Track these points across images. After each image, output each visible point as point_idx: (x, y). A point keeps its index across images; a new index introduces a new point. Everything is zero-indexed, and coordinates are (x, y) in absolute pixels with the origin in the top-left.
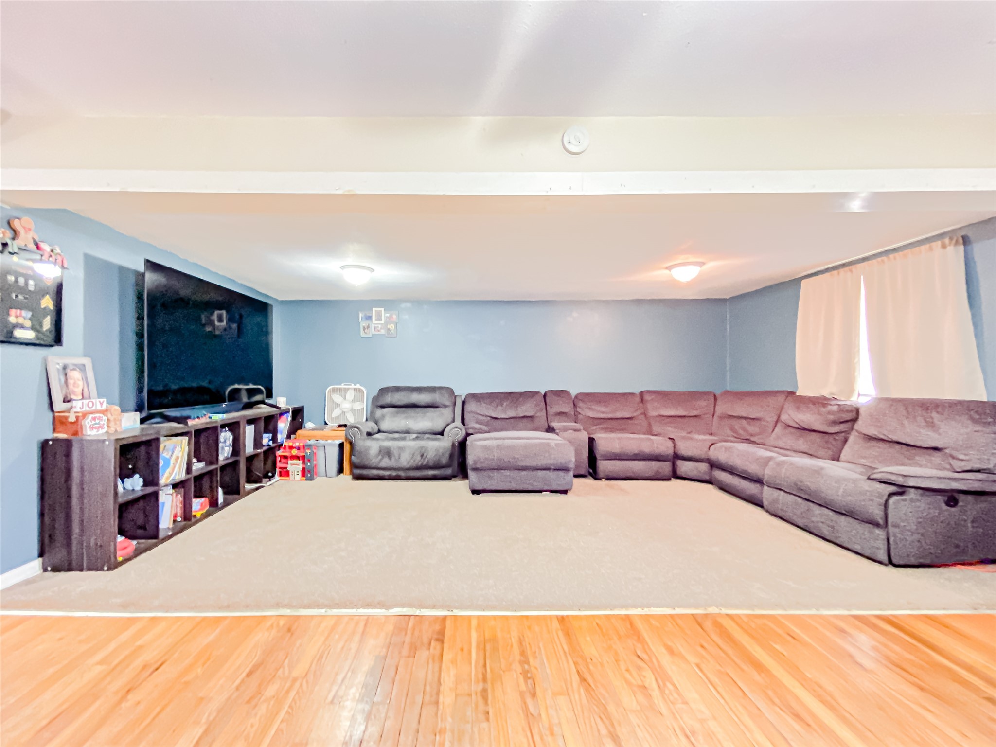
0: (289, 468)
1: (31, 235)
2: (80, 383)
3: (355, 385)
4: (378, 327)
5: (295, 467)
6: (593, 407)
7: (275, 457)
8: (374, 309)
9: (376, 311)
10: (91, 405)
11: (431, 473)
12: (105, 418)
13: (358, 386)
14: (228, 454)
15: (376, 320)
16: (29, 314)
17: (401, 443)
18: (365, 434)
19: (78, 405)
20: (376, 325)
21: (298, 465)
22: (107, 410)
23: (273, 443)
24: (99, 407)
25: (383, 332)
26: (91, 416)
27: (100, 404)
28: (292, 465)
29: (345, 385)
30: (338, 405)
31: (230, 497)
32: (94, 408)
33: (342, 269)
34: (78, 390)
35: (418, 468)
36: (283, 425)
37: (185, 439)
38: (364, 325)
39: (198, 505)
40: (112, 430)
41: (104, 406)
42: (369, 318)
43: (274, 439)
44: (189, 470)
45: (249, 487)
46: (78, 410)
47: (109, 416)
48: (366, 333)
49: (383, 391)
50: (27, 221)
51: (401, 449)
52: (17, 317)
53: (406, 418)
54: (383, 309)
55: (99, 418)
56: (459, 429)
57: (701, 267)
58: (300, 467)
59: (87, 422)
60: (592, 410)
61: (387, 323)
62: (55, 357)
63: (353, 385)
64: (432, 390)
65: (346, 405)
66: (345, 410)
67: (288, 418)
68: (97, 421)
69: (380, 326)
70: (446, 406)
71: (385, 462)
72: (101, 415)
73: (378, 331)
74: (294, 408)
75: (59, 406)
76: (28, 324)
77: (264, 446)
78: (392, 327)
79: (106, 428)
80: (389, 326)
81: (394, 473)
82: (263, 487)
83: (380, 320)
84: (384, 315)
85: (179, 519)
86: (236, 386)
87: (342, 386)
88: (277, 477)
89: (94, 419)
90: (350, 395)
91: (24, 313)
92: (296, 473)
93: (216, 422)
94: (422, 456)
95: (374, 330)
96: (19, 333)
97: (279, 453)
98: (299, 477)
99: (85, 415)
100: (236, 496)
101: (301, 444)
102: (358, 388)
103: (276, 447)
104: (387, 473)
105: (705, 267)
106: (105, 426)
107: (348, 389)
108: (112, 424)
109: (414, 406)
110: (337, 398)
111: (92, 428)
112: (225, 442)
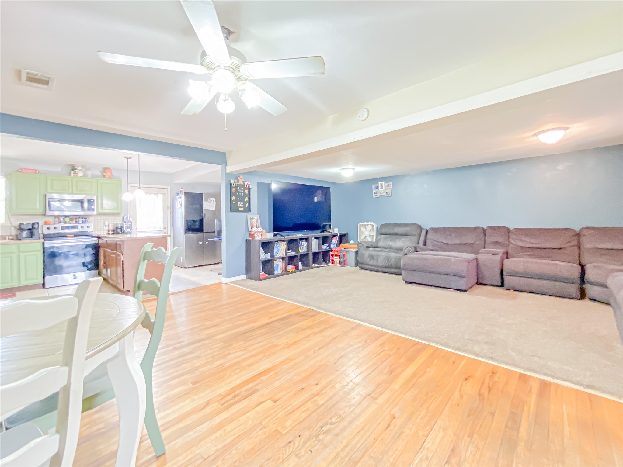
0: (335, 260)
1: (242, 180)
2: (256, 223)
3: (371, 223)
4: (382, 192)
5: (337, 260)
6: (523, 239)
7: (330, 254)
8: (379, 183)
9: (380, 183)
10: (257, 230)
11: (394, 270)
12: (261, 234)
13: (372, 223)
14: (305, 250)
15: (381, 188)
16: (242, 203)
17: (379, 253)
18: (365, 247)
19: (254, 230)
20: (381, 191)
21: (338, 259)
22: (262, 231)
23: (329, 248)
24: (260, 230)
25: (384, 194)
26: (257, 233)
27: (261, 229)
28: (336, 259)
29: (367, 223)
30: (363, 233)
31: (305, 267)
32: (258, 231)
33: (341, 170)
34: (255, 225)
35: (386, 267)
36: (335, 241)
37: (285, 243)
38: (375, 191)
39: (290, 268)
40: (263, 238)
41: (262, 230)
42: (377, 187)
43: (329, 246)
44: (286, 254)
45: (314, 265)
46: (254, 231)
47: (262, 233)
48: (376, 196)
49: (383, 226)
50: (241, 177)
51: (378, 256)
52: (239, 204)
53: (391, 241)
54: (383, 182)
55: (259, 234)
56: (411, 248)
57: (565, 131)
58: (339, 260)
59: (256, 235)
60: (521, 240)
61: (386, 189)
62: (249, 215)
63: (370, 222)
64: (407, 225)
65: (367, 233)
66: (367, 236)
67: (337, 238)
68: (258, 235)
69: (383, 191)
70: (414, 235)
71: (371, 262)
72: (260, 233)
73: (382, 194)
74: (340, 234)
75: (250, 230)
76: (242, 206)
77: (322, 249)
78: (389, 191)
79: (261, 237)
80: (387, 191)
81: (376, 268)
82: (322, 266)
83: (382, 188)
84: (385, 185)
85: (284, 271)
86: (325, 224)
87: (365, 223)
88: (330, 264)
89: (257, 234)
90: (369, 228)
91: (241, 203)
92: (337, 263)
93: (297, 237)
94: (388, 260)
95: (380, 194)
96: (240, 209)
97: (331, 253)
98: (338, 265)
99: (255, 233)
100: (308, 268)
101: (339, 250)
102: (372, 224)
103: (329, 250)
104: (372, 268)
105: (568, 131)
106: (261, 236)
107: (367, 225)
108: (263, 236)
109: (396, 234)
110: (363, 229)
111: (257, 237)
112: (303, 245)
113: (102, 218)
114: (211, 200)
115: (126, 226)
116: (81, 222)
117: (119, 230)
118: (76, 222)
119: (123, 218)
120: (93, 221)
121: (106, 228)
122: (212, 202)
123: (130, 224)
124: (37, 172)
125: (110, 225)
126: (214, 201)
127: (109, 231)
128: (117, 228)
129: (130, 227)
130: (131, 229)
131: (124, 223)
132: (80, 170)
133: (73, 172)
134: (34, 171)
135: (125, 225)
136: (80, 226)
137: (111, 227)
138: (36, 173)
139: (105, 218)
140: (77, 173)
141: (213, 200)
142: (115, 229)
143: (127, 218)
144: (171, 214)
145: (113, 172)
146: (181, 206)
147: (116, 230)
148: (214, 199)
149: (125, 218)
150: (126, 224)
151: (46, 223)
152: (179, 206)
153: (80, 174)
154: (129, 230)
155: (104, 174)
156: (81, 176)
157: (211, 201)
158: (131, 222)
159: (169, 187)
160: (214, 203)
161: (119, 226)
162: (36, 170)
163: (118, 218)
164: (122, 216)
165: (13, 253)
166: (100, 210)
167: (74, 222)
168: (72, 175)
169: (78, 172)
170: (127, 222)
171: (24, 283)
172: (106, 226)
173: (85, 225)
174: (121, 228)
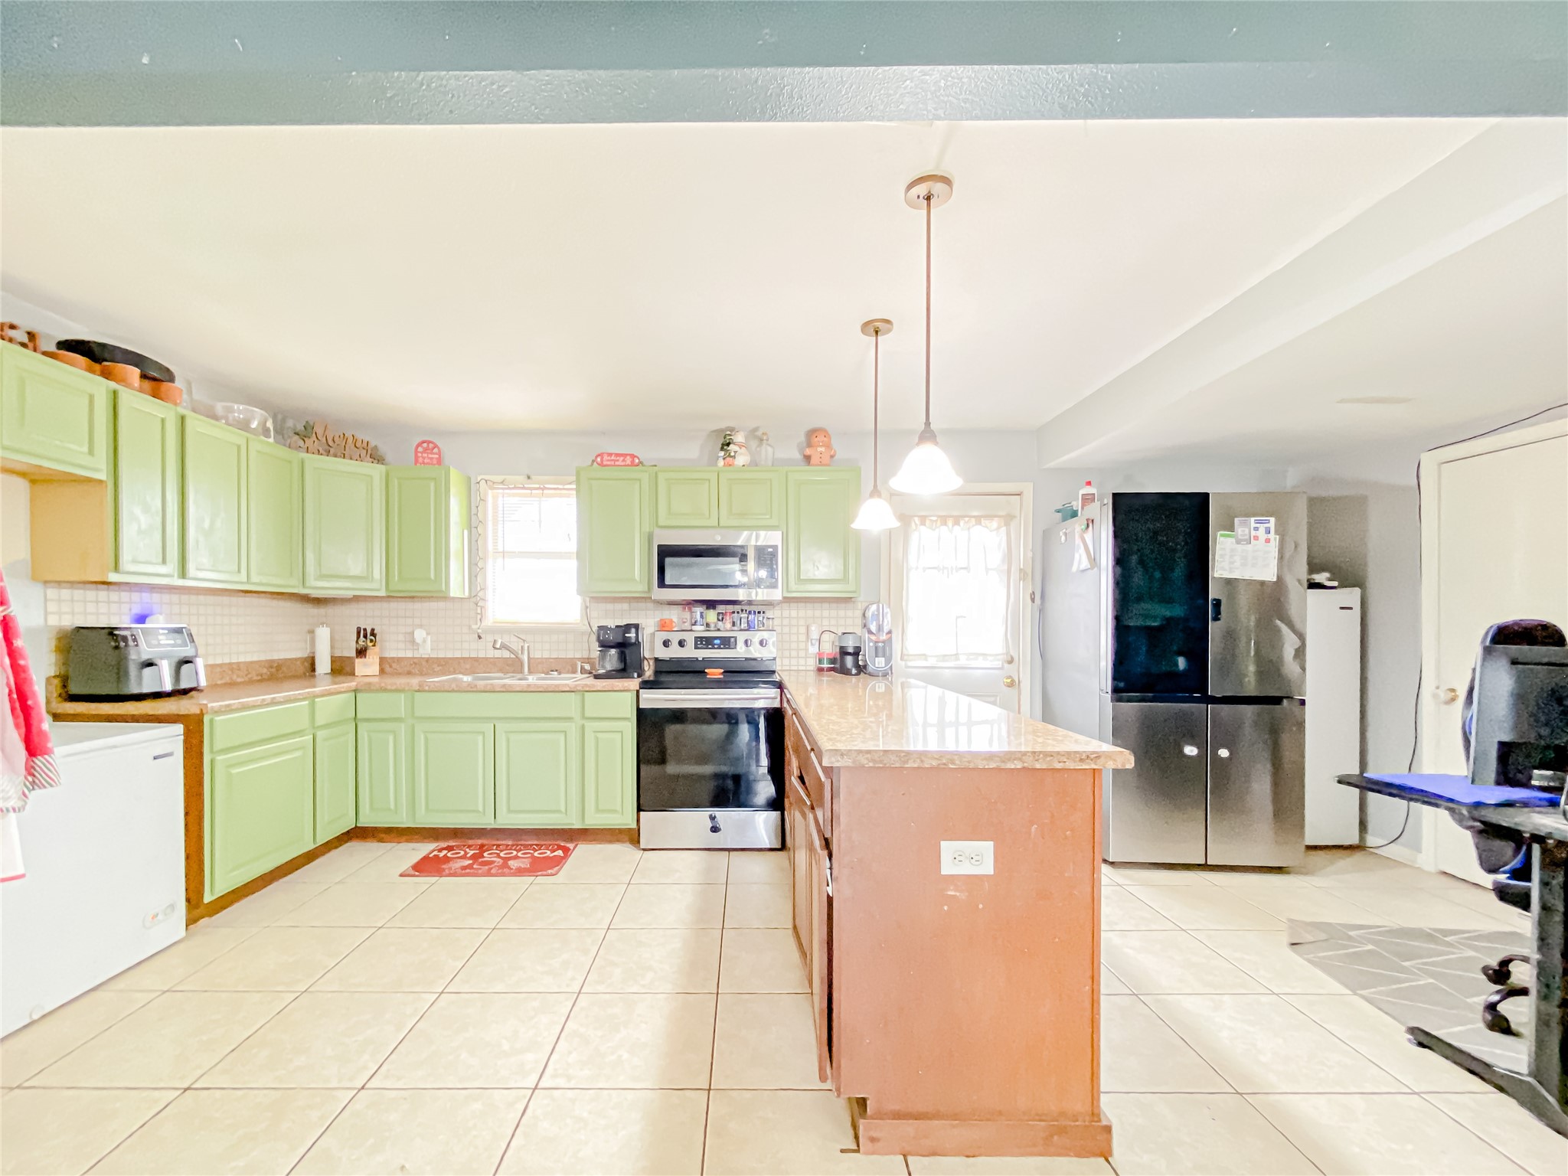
113: (802, 613)
114: (1253, 525)
115: (871, 644)
116: (744, 626)
117: (849, 661)
118: (734, 624)
119: (864, 615)
120: (777, 622)
121: (813, 650)
122: (1256, 538)
123: (884, 637)
124: (637, 461)
125: (826, 637)
126: (1268, 531)
127: (821, 661)
128: (844, 652)
129: (883, 649)
130: (888, 660)
131: (867, 635)
132: (741, 446)
133: (722, 454)
134: (628, 460)
135: (870, 640)
136: (741, 637)
137: (829, 649)
138: (633, 464)
139: (810, 613)
140: (734, 457)
141: (1262, 527)
142: (838, 656)
143: (876, 616)
144: (1033, 600)
145: (835, 443)
146: (1094, 562)
147: (839, 661)
148: (1272, 520)
149: (869, 614)
150: (873, 638)
151: (664, 626)
152: (1081, 560)
153: (742, 459)
154: (880, 662)
155: (808, 452)
156: (744, 466)
157: (1253, 533)
158: (890, 632)
159: (1028, 489)
160: (1268, 541)
161: (850, 644)
162: (633, 456)
163: (850, 613)
164: (860, 606)
165: (569, 719)
166: (793, 586)
167: (728, 626)
168: (721, 463)
169: (735, 452)
170: (874, 632)
171: (593, 821)
172: (813, 642)
173: (757, 637)
174: (856, 653)
